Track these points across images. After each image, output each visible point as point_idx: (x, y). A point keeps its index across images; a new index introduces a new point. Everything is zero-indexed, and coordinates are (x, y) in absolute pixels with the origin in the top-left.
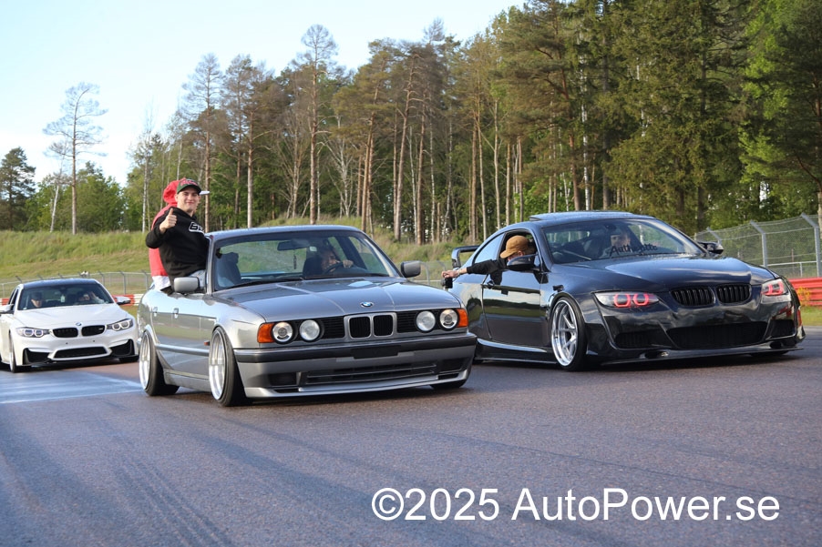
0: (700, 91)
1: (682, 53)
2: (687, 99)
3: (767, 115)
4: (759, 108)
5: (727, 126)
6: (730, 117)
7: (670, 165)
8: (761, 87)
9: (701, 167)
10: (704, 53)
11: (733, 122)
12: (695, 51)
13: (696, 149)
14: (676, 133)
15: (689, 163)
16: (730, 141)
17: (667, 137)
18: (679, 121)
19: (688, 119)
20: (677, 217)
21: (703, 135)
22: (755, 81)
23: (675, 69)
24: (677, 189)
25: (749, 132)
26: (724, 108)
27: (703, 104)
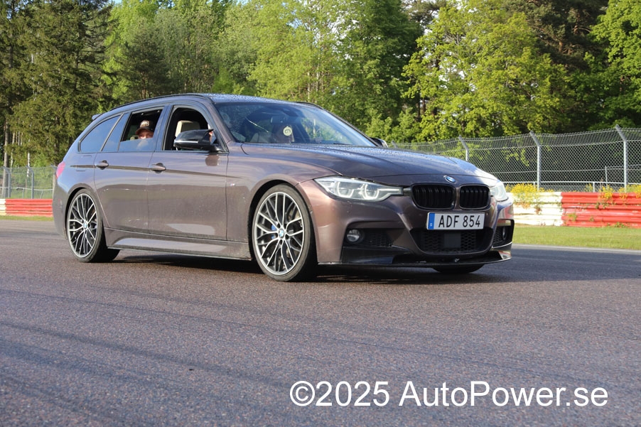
0: (74, 75)
1: (65, 51)
2: (65, 80)
3: (114, 96)
4: (111, 90)
5: (90, 100)
6: (92, 95)
7: (52, 121)
8: (112, 79)
9: (73, 125)
10: (78, 52)
11: (94, 98)
12: (71, 50)
13: (71, 112)
14: (58, 101)
15: (65, 121)
16: (91, 110)
17: (52, 102)
18: (60, 93)
19: (65, 92)
20: (54, 155)
21: (75, 104)
22: (108, 74)
23: (60, 60)
24: (56, 137)
25: (103, 106)
26: (89, 88)
27: (75, 84)
